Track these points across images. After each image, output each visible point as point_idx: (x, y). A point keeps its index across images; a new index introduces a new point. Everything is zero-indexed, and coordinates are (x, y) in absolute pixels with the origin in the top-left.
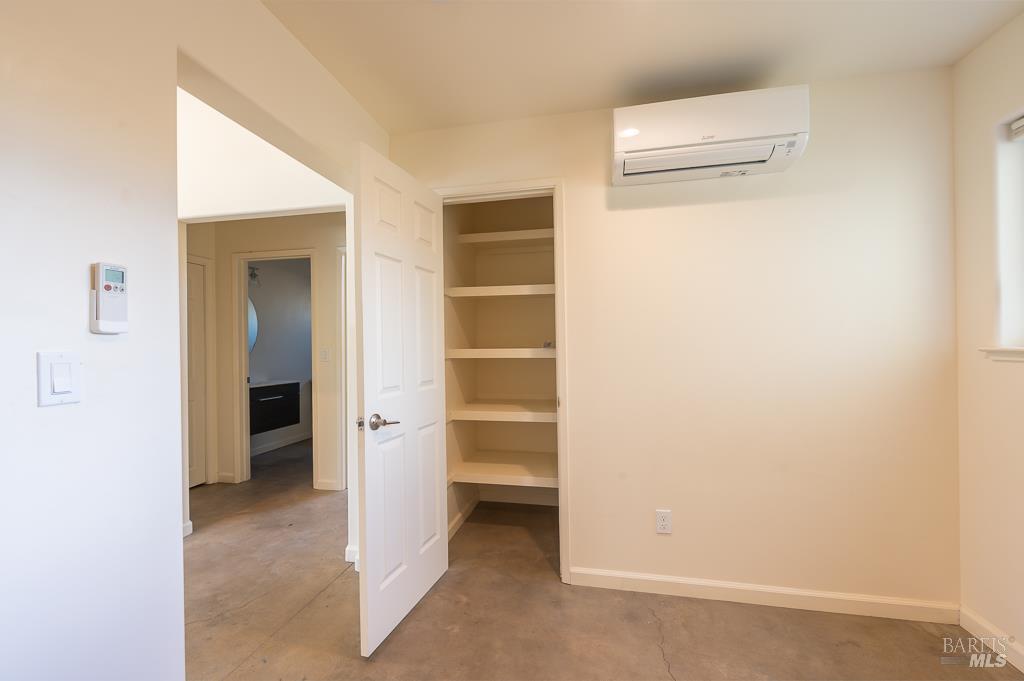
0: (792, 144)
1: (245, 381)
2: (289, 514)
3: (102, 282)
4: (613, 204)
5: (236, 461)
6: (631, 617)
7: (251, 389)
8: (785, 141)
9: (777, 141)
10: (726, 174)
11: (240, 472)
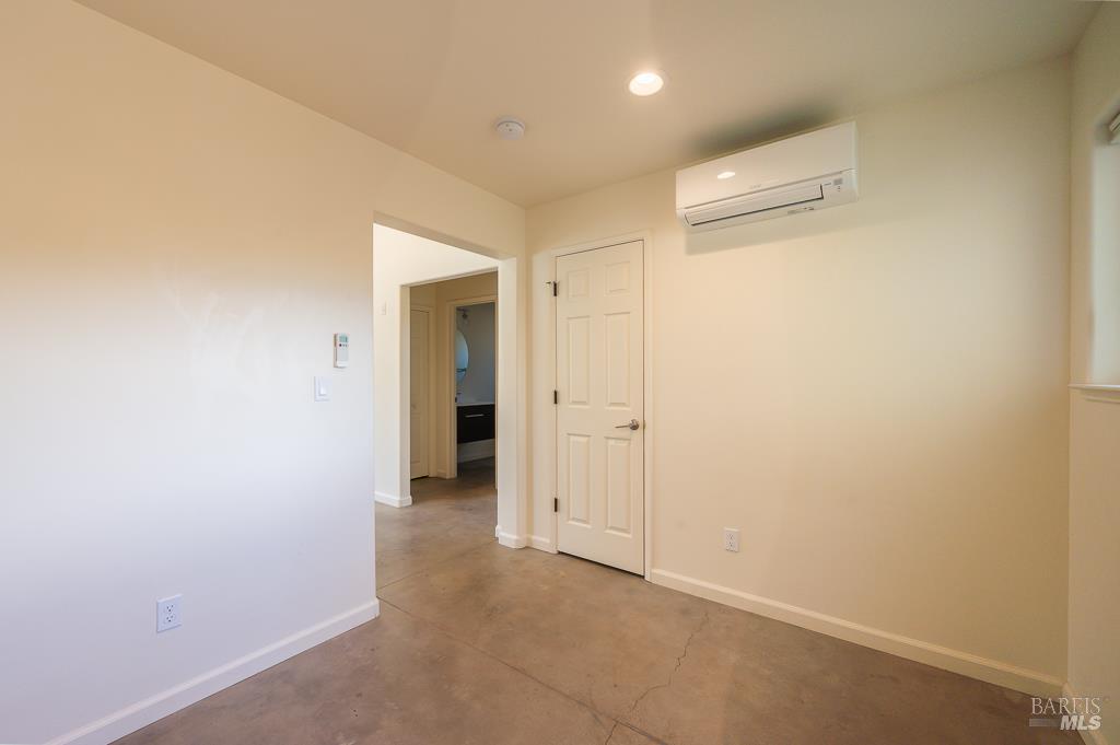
0: (838, 182)
1: (453, 400)
2: (474, 502)
3: (338, 343)
4: (692, 249)
5: (446, 460)
6: (685, 612)
7: (458, 408)
8: (831, 180)
9: (823, 182)
10: (793, 212)
11: (449, 470)
